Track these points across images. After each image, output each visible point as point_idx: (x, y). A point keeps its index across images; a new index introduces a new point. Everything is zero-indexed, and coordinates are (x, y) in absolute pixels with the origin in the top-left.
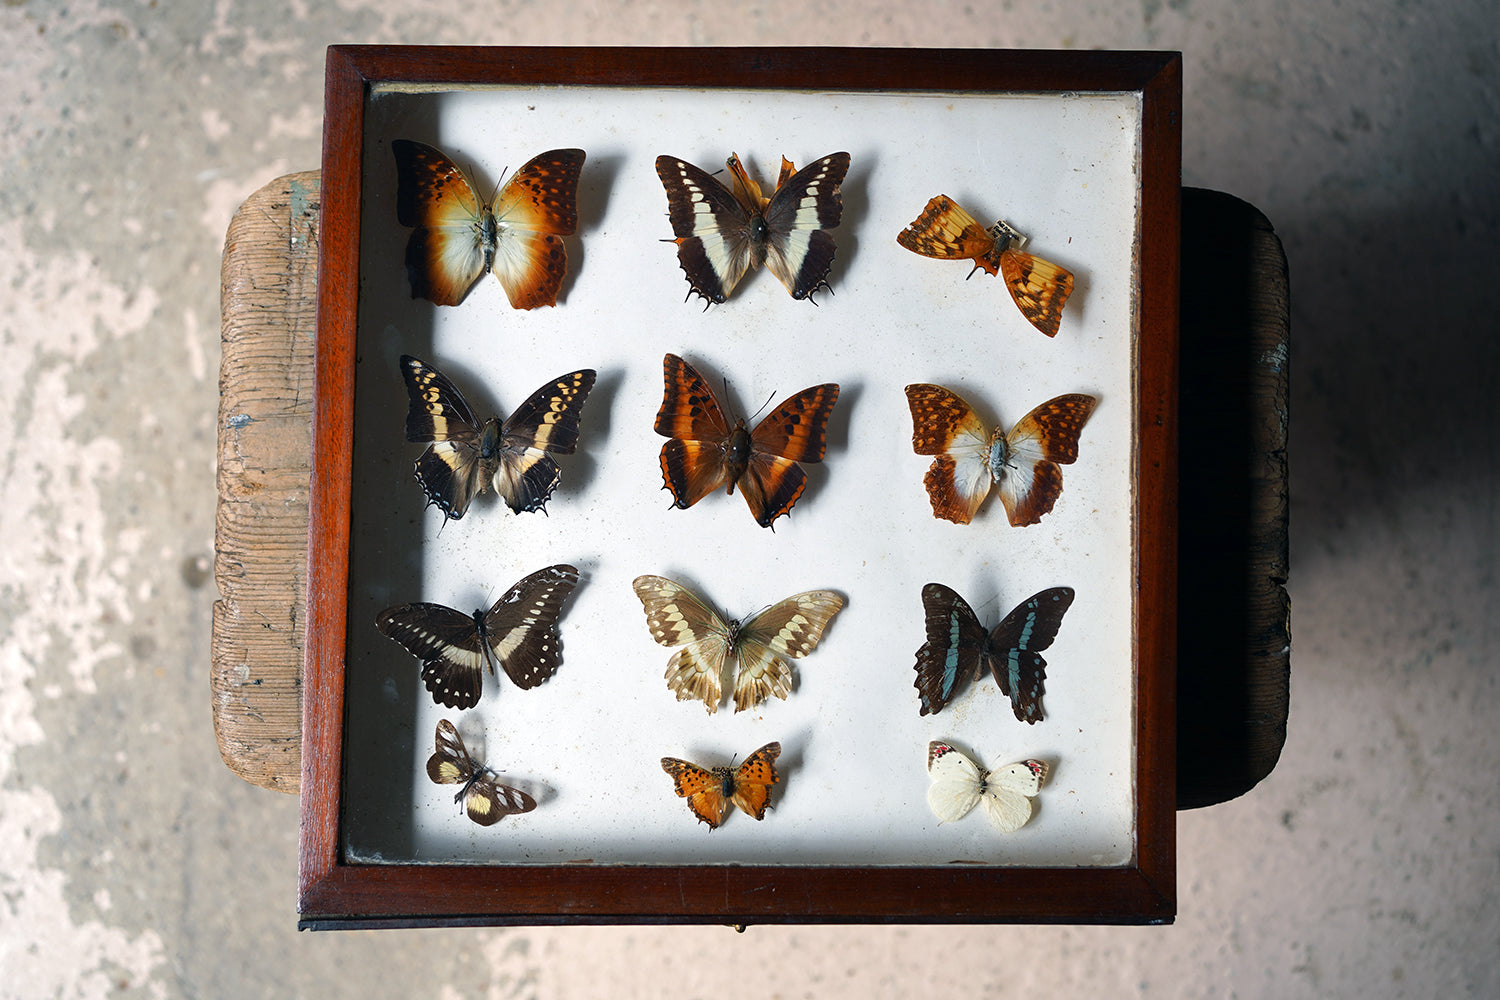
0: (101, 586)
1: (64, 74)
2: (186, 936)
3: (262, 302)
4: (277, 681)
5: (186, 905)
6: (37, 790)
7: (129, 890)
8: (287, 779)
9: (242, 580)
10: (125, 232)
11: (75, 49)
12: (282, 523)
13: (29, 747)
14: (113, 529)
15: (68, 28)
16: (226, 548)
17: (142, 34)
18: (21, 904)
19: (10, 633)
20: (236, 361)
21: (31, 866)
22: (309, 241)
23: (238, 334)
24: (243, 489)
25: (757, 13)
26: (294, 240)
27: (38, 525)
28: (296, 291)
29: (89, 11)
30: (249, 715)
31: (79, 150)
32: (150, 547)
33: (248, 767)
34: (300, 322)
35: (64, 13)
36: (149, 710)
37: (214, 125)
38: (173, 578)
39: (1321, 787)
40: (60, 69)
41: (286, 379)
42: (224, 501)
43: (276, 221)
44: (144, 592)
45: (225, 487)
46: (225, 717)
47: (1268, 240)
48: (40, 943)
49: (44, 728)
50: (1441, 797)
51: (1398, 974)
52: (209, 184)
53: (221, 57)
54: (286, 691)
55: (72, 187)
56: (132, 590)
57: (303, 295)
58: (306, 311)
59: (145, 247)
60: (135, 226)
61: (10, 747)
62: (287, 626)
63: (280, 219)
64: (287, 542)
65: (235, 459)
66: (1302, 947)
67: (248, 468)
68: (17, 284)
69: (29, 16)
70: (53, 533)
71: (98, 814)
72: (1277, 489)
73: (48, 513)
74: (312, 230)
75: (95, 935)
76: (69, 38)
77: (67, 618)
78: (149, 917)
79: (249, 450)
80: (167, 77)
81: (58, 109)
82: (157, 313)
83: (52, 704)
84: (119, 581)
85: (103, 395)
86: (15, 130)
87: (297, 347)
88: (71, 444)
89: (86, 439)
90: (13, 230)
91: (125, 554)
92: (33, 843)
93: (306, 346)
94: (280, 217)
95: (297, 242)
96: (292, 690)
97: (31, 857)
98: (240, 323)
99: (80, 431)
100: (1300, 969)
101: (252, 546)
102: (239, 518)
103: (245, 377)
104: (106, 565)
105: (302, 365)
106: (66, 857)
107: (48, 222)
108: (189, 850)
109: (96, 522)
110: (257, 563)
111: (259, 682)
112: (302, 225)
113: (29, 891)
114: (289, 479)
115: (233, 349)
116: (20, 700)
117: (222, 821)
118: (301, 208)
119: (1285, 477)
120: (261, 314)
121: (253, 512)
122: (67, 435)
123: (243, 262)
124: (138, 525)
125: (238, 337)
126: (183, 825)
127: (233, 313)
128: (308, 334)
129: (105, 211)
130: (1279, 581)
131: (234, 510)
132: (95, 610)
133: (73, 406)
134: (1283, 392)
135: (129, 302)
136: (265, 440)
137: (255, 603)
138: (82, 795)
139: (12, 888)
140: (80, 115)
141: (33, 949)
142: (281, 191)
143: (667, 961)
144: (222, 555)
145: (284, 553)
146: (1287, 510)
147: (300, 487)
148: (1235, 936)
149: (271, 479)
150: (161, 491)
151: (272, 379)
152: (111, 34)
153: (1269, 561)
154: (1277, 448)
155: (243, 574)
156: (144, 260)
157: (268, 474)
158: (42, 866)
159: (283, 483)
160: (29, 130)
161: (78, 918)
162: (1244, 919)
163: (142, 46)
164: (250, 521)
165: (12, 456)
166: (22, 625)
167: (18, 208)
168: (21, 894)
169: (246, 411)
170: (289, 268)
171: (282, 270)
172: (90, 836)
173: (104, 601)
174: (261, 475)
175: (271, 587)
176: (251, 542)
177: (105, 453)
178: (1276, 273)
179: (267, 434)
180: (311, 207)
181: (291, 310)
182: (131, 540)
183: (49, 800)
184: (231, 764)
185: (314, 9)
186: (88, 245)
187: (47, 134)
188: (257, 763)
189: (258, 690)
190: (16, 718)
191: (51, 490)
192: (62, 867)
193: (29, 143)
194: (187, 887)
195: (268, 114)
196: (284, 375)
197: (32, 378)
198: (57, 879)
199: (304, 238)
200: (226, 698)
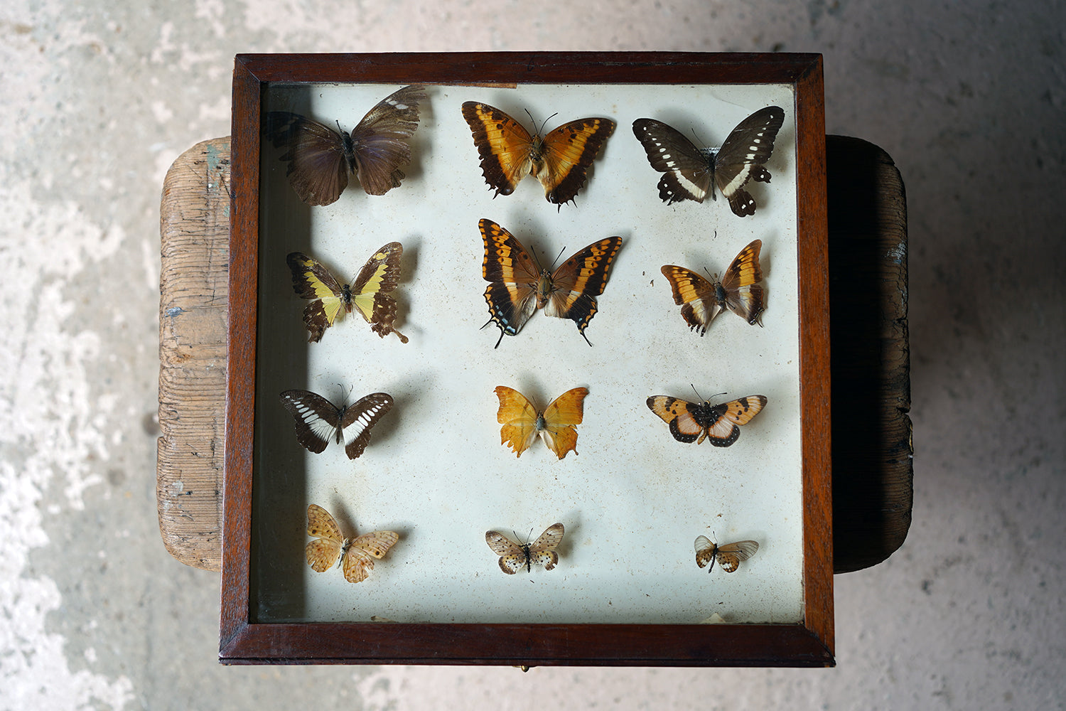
0: (87, 435)
1: (58, 80)
2: (148, 681)
3: (189, 229)
4: (202, 492)
5: (148, 658)
6: (44, 578)
7: (109, 648)
8: (210, 561)
9: (177, 422)
10: (101, 188)
11: (65, 62)
12: (205, 382)
13: (38, 548)
14: (95, 395)
15: (61, 47)
16: (166, 400)
17: (111, 50)
18: (34, 659)
19: (24, 469)
20: (171, 270)
21: (40, 632)
22: (220, 186)
23: (172, 252)
24: (177, 359)
25: (538, 25)
26: (210, 186)
27: (43, 393)
28: (212, 221)
29: (74, 34)
30: (183, 516)
31: (68, 132)
32: (120, 407)
33: (183, 552)
34: (215, 242)
35: (57, 38)
36: (121, 521)
37: (162, 113)
38: (137, 428)
39: (949, 563)
40: (54, 76)
41: (206, 282)
42: (164, 368)
43: (198, 172)
44: (117, 438)
45: (165, 358)
46: (167, 518)
47: (890, 170)
48: (47, 686)
49: (50, 535)
50: (1036, 569)
51: (1008, 697)
52: (158, 153)
53: (165, 65)
54: (208, 499)
55: (64, 157)
56: (108, 437)
57: (217, 224)
58: (219, 234)
59: (114, 198)
60: (107, 184)
61: (25, 549)
62: (208, 453)
63: (200, 171)
64: (208, 395)
65: (172, 339)
66: (939, 678)
67: (180, 344)
68: (27, 225)
69: (33, 40)
70: (53, 399)
71: (86, 595)
72: (902, 345)
73: (50, 384)
74: (222, 178)
75: (86, 680)
76: (60, 55)
77: (64, 457)
78: (123, 667)
79: (181, 332)
80: (129, 80)
81: (54, 104)
82: (123, 243)
83: (54, 518)
84: (99, 430)
85: (87, 301)
86: (25, 119)
87: (213, 259)
88: (65, 336)
89: (75, 332)
90: (23, 188)
91: (103, 412)
92: (42, 616)
93: (219, 258)
94: (200, 169)
95: (212, 187)
96: (213, 498)
97: (40, 626)
98: (173, 244)
99: (71, 327)
100: (938, 694)
101: (184, 399)
102: (175, 379)
103: (178, 281)
104: (90, 420)
105: (217, 272)
106: (65, 625)
107: (47, 182)
108: (150, 619)
109: (82, 390)
110: (187, 410)
111: (190, 493)
112: (215, 175)
113: (40, 650)
114: (209, 352)
115: (170, 262)
116: (31, 515)
117: (173, 598)
118: (214, 163)
119: (907, 336)
120: (188, 237)
121: (185, 375)
122: (62, 330)
123: (176, 202)
124: (111, 392)
125: (173, 254)
126: (146, 602)
127: (169, 237)
128: (220, 250)
129: (87, 174)
130: (904, 411)
131: (171, 374)
132: (83, 452)
133: (67, 310)
134: (904, 277)
135: (104, 236)
136: (192, 325)
137: (186, 438)
138: (75, 582)
139: (27, 648)
140: (69, 108)
141: (43, 690)
142: (201, 152)
143: (487, 693)
144: (163, 405)
145: (206, 403)
146: (908, 360)
147: (216, 356)
148: (890, 670)
149: (196, 352)
150: (127, 368)
151: (196, 282)
152: (89, 51)
153: (896, 396)
154: (900, 317)
155: (178, 418)
156: (113, 207)
157: (194, 349)
158: (48, 631)
159: (205, 354)
160: (34, 119)
161: (74, 668)
162: (897, 658)
163: (111, 59)
164: (182, 381)
165: (24, 345)
166: (32, 463)
167: (26, 172)
168: (34, 651)
169: (178, 305)
170: (207, 205)
171: (202, 206)
172: (82, 610)
173: (89, 446)
174: (189, 349)
175: (198, 427)
176: (183, 396)
177: (88, 342)
178: (896, 194)
179: (193, 320)
180: (222, 163)
181: (208, 234)
182: (107, 402)
183: (52, 585)
184: (171, 551)
185: (229, 30)
186: (75, 197)
187: (46, 121)
188: (190, 550)
189: (190, 499)
190: (29, 528)
191: (52, 368)
192: (62, 633)
193: (34, 128)
194: (149, 645)
195: (198, 103)
196: (205, 279)
197: (37, 291)
198: (58, 641)
199: (217, 184)
200: (167, 505)
